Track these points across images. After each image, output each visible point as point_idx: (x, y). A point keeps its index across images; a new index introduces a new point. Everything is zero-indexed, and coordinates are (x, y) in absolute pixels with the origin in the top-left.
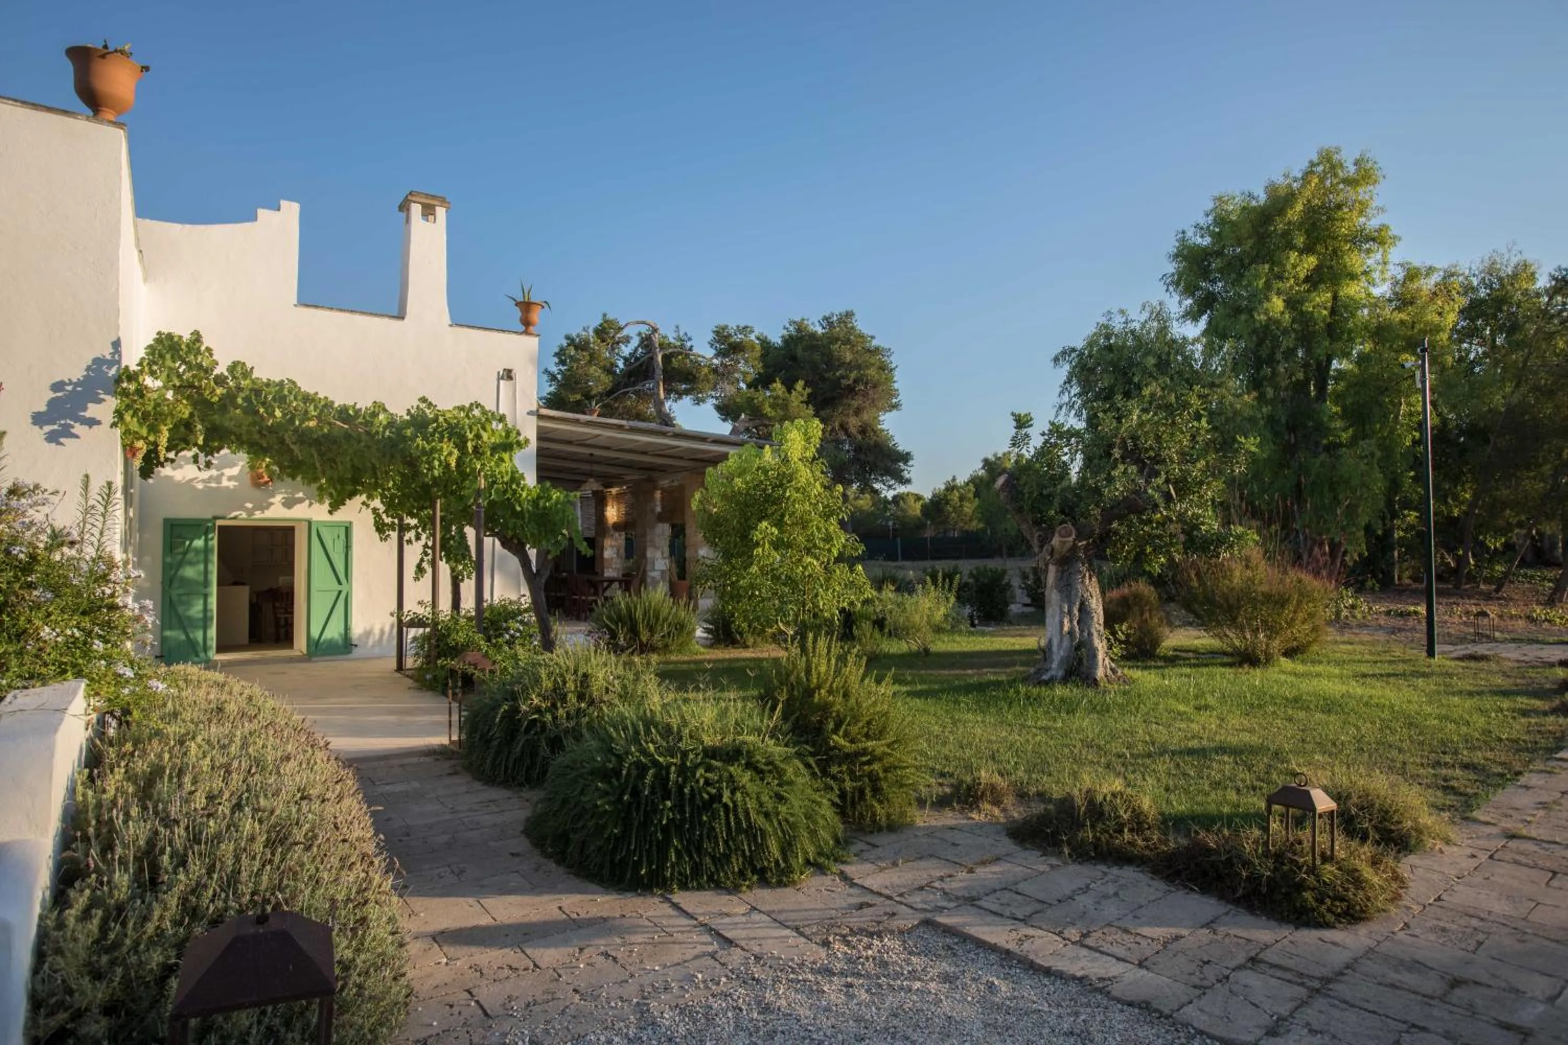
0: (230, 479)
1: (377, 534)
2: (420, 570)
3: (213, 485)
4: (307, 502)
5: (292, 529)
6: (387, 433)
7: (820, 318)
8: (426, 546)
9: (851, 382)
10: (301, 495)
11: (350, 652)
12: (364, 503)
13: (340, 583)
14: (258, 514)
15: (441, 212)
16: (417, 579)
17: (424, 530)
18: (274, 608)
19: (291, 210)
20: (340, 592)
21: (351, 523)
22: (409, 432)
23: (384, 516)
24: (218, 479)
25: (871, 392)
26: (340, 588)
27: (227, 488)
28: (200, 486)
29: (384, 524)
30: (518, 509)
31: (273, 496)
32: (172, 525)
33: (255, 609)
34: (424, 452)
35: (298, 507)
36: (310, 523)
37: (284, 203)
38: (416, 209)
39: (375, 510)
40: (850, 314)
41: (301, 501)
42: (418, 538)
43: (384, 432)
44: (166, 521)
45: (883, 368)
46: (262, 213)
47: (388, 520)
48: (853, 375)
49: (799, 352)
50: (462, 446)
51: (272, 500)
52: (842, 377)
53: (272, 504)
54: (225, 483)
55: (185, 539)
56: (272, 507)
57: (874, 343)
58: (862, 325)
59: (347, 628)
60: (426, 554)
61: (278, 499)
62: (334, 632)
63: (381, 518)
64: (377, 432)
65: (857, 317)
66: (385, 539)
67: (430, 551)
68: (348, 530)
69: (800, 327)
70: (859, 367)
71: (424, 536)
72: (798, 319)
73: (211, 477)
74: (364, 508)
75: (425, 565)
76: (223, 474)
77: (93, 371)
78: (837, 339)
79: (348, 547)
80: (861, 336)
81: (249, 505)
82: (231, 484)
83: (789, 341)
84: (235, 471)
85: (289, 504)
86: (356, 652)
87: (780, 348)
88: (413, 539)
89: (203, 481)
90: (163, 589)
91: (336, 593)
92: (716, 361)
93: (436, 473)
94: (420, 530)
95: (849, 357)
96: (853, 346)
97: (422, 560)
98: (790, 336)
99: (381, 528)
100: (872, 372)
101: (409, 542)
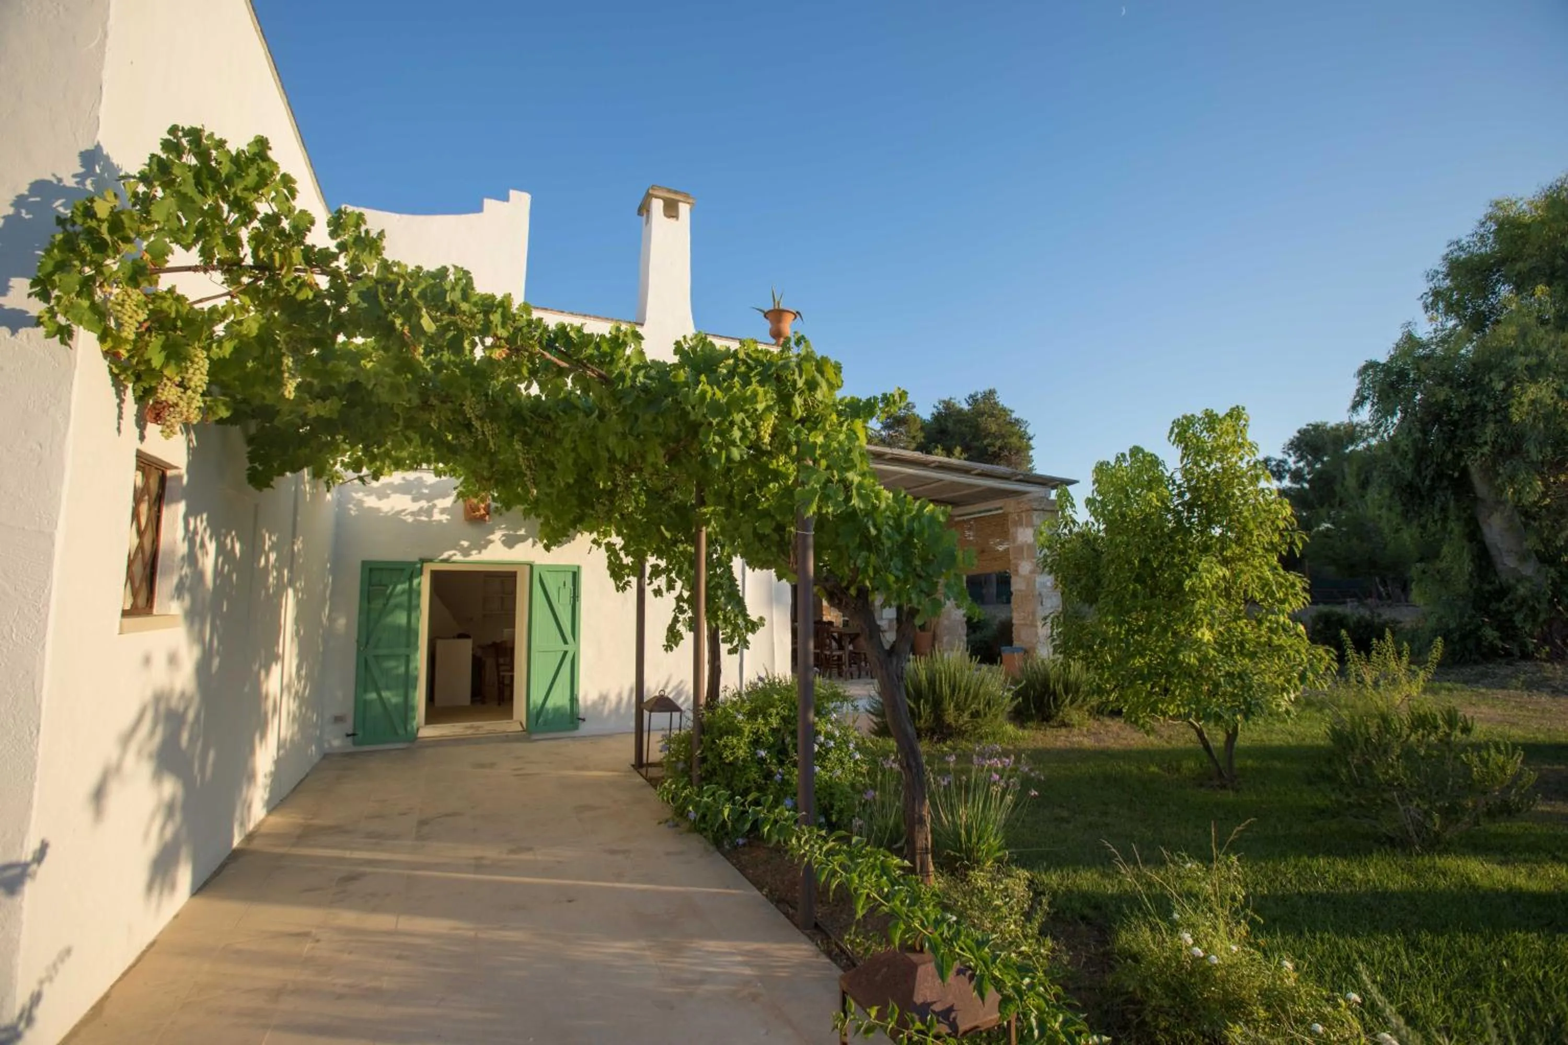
0: (443, 511)
1: (612, 581)
2: (673, 637)
3: (424, 518)
4: (531, 540)
5: (513, 575)
6: (641, 378)
7: (967, 396)
8: (679, 598)
9: (996, 449)
10: (522, 532)
11: (576, 728)
12: (594, 542)
13: (566, 642)
14: (475, 556)
15: (684, 209)
16: (668, 648)
17: (679, 575)
18: (498, 665)
19: (521, 201)
20: (566, 653)
21: (579, 567)
22: (682, 375)
23: (622, 554)
24: (429, 512)
25: (1014, 458)
26: (565, 648)
27: (440, 521)
28: (410, 519)
29: (622, 567)
30: (873, 531)
31: (493, 533)
32: (371, 570)
33: (478, 665)
34: (716, 408)
35: (519, 547)
36: (531, 566)
37: (513, 193)
38: (657, 206)
39: (610, 547)
40: (992, 392)
41: (523, 539)
42: (671, 587)
43: (634, 379)
44: (364, 563)
45: (1023, 436)
46: (489, 203)
47: (628, 560)
48: (998, 443)
49: (950, 425)
50: (785, 399)
51: (491, 537)
52: (989, 445)
53: (491, 542)
54: (437, 516)
55: (387, 586)
56: (491, 546)
57: (1014, 416)
58: (1004, 400)
59: (573, 699)
60: (682, 611)
61: (497, 536)
62: (560, 698)
63: (618, 557)
64: (622, 376)
65: (999, 394)
66: (624, 589)
67: (686, 606)
68: (576, 576)
69: (948, 405)
70: (1003, 436)
71: (679, 584)
72: (947, 399)
73: (421, 509)
74: (595, 547)
75: (681, 627)
76: (434, 506)
77: (30, 208)
78: (982, 414)
79: (575, 597)
80: (1004, 410)
81: (465, 544)
82: (444, 518)
83: (937, 418)
84: (448, 502)
85: (510, 542)
86: (584, 728)
87: (931, 423)
88: (664, 588)
89: (412, 514)
90: (358, 649)
91: (560, 655)
92: (883, 433)
93: (736, 454)
94: (673, 575)
95: (994, 428)
96: (998, 419)
97: (676, 620)
98: (940, 413)
99: (617, 571)
100: (1014, 440)
101: (658, 592)
